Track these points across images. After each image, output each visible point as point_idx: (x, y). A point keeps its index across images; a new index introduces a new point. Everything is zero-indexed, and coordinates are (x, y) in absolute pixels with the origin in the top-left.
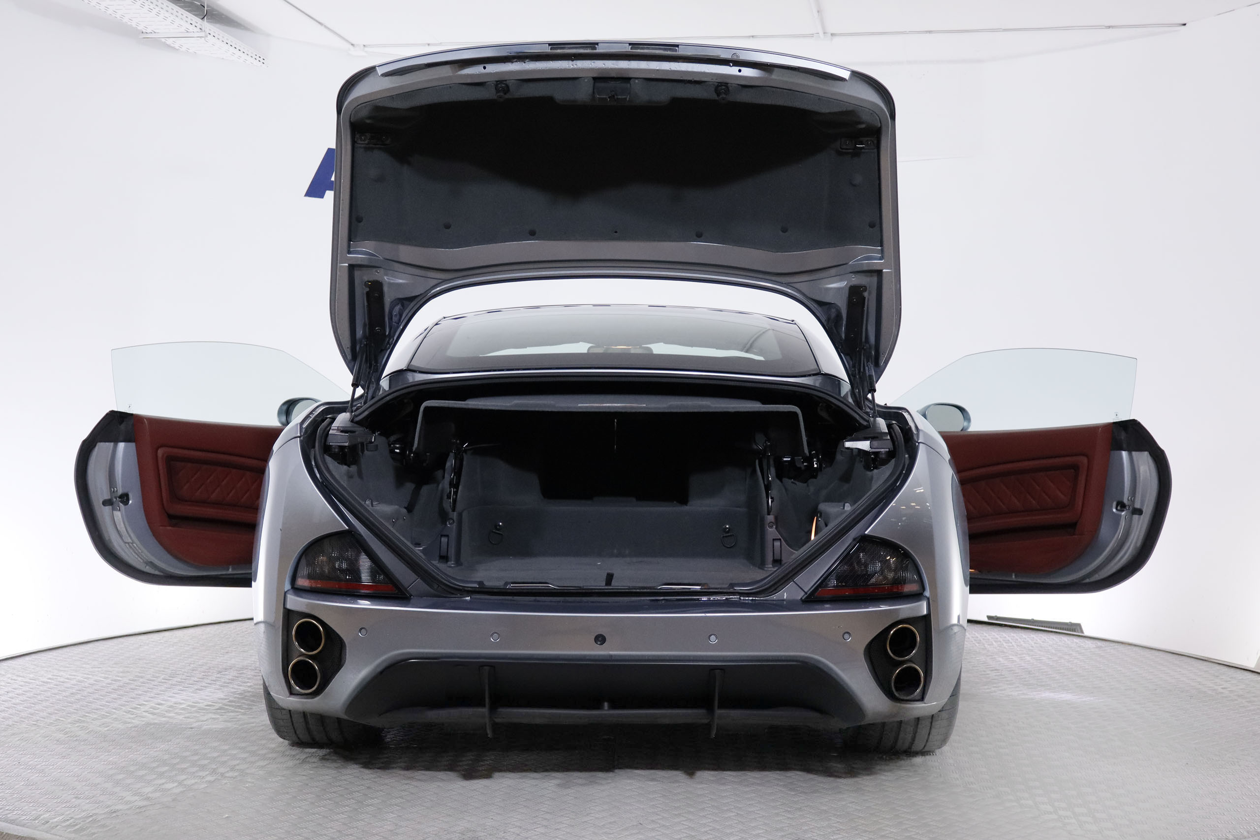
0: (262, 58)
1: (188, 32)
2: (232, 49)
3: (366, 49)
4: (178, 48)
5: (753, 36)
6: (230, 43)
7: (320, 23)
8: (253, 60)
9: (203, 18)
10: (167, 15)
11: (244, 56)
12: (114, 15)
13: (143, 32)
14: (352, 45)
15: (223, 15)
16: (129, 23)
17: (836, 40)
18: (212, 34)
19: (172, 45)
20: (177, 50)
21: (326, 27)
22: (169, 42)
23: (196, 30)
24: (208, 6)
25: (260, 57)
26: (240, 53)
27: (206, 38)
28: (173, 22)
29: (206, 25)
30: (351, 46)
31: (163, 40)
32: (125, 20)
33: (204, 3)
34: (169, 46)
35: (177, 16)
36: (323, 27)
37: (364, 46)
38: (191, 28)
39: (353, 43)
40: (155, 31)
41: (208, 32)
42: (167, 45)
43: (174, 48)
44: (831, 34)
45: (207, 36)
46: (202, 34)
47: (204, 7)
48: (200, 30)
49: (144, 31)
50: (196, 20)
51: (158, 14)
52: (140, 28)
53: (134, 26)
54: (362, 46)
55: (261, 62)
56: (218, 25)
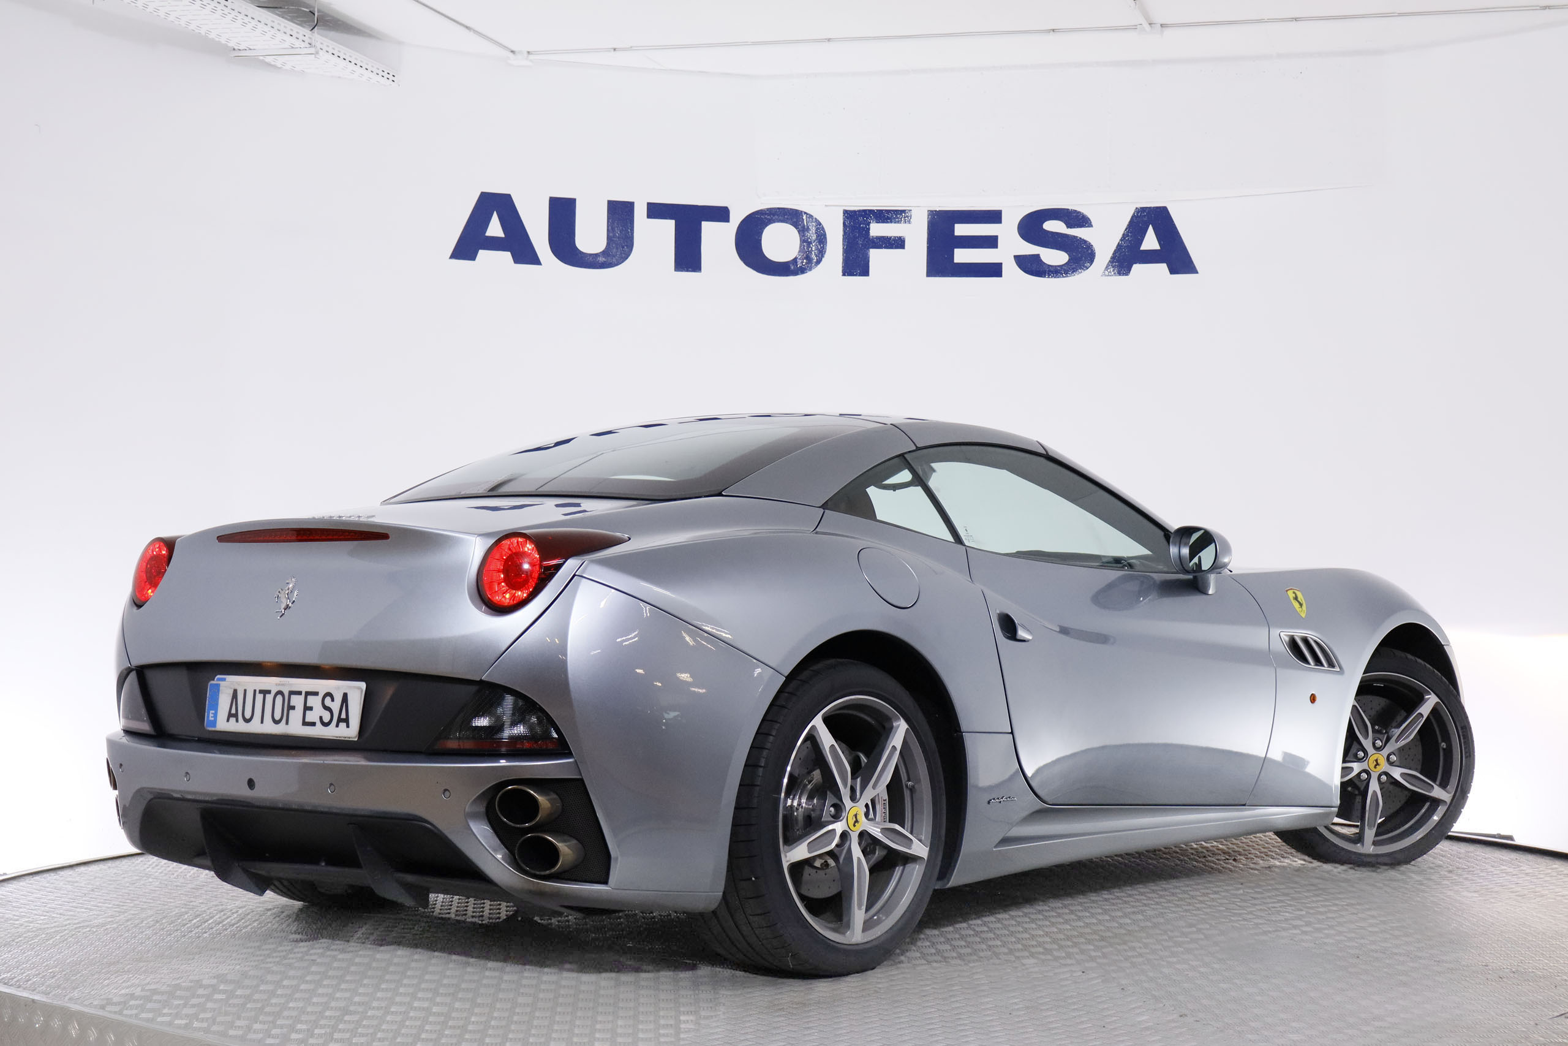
0: (391, 74)
1: (293, 48)
2: (351, 66)
3: (531, 57)
4: (280, 66)
5: (1053, 30)
6: (348, 59)
7: (467, 27)
8: (379, 78)
9: (312, 29)
10: (266, 29)
11: (368, 74)
12: (197, 31)
13: (234, 49)
14: (512, 52)
15: (339, 20)
16: (217, 39)
17: (1168, 32)
18: (325, 48)
19: (273, 63)
20: (280, 68)
21: (476, 32)
22: (269, 59)
23: (303, 45)
24: (319, 11)
25: (388, 73)
26: (363, 71)
27: (317, 56)
28: (273, 37)
29: (319, 37)
30: (511, 55)
31: (261, 58)
32: (212, 36)
33: (314, 8)
34: (269, 65)
35: (279, 30)
36: (472, 33)
37: (528, 52)
38: (297, 43)
39: (513, 49)
40: (251, 48)
41: (319, 48)
42: (265, 62)
43: (274, 67)
44: (1162, 25)
45: (317, 53)
46: (312, 50)
47: (314, 14)
48: (309, 46)
49: (236, 48)
50: (303, 31)
51: (255, 28)
52: (231, 44)
53: (223, 42)
54: (526, 54)
55: (390, 80)
56: (332, 34)
